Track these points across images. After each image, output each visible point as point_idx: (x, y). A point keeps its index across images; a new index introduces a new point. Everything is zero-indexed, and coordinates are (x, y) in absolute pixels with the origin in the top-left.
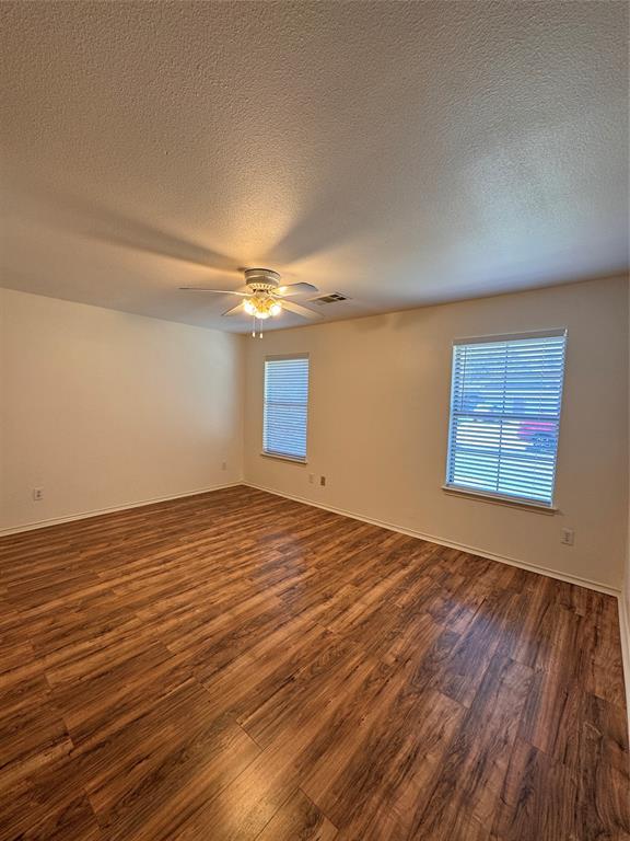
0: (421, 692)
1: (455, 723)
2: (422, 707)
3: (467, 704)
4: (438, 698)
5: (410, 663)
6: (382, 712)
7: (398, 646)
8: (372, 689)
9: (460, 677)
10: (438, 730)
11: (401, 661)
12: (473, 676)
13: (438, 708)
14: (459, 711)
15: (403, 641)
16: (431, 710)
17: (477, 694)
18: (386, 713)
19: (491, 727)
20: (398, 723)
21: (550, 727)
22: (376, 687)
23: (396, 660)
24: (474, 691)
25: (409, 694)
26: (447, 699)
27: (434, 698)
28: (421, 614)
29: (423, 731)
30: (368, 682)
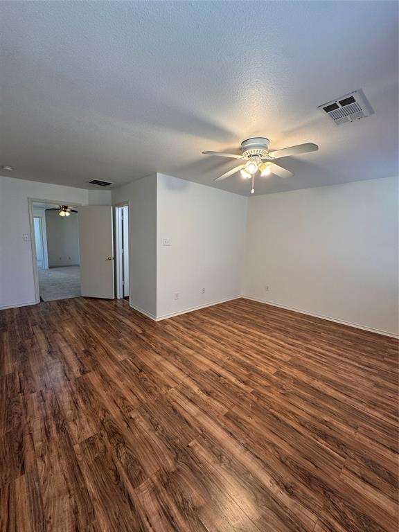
0: (102, 423)
1: (74, 432)
2: (94, 419)
3: (77, 447)
4: (92, 431)
5: (126, 425)
6: (103, 400)
7: (143, 424)
8: (119, 400)
9: (96, 455)
10: (77, 422)
11: (129, 421)
12: (90, 467)
13: (87, 428)
14: (77, 439)
15: (147, 429)
16: (89, 423)
17: (76, 459)
18: (102, 401)
19: (55, 453)
20: (94, 405)
21: (15, 504)
22: (119, 401)
23: (131, 418)
24: (80, 459)
25: (105, 416)
26: (88, 436)
27: (94, 428)
28: (176, 460)
29: (82, 414)
30: (124, 399)
